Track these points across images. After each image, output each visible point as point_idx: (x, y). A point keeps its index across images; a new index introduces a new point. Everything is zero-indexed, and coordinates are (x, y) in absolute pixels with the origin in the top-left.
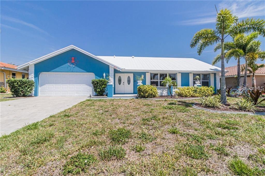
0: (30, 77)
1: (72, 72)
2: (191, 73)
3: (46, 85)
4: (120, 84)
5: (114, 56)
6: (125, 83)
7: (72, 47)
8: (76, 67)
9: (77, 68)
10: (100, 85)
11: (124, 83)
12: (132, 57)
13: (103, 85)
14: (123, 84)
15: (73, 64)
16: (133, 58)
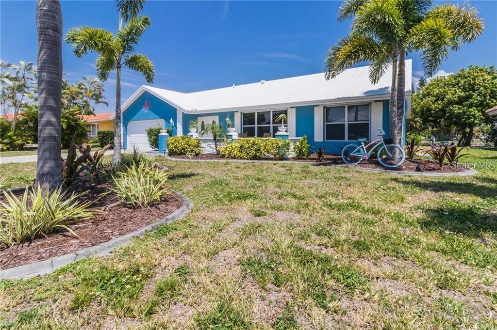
2: (318, 106)
5: (234, 85)
12: (260, 83)
16: (263, 83)
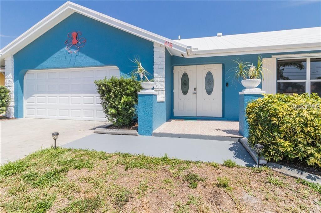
0: (6, 80)
1: (74, 67)
3: (35, 95)
4: (185, 92)
6: (198, 89)
7: (69, 7)
8: (81, 54)
9: (83, 57)
10: (116, 96)
11: (195, 89)
13: (122, 96)
14: (195, 93)
15: (74, 46)
